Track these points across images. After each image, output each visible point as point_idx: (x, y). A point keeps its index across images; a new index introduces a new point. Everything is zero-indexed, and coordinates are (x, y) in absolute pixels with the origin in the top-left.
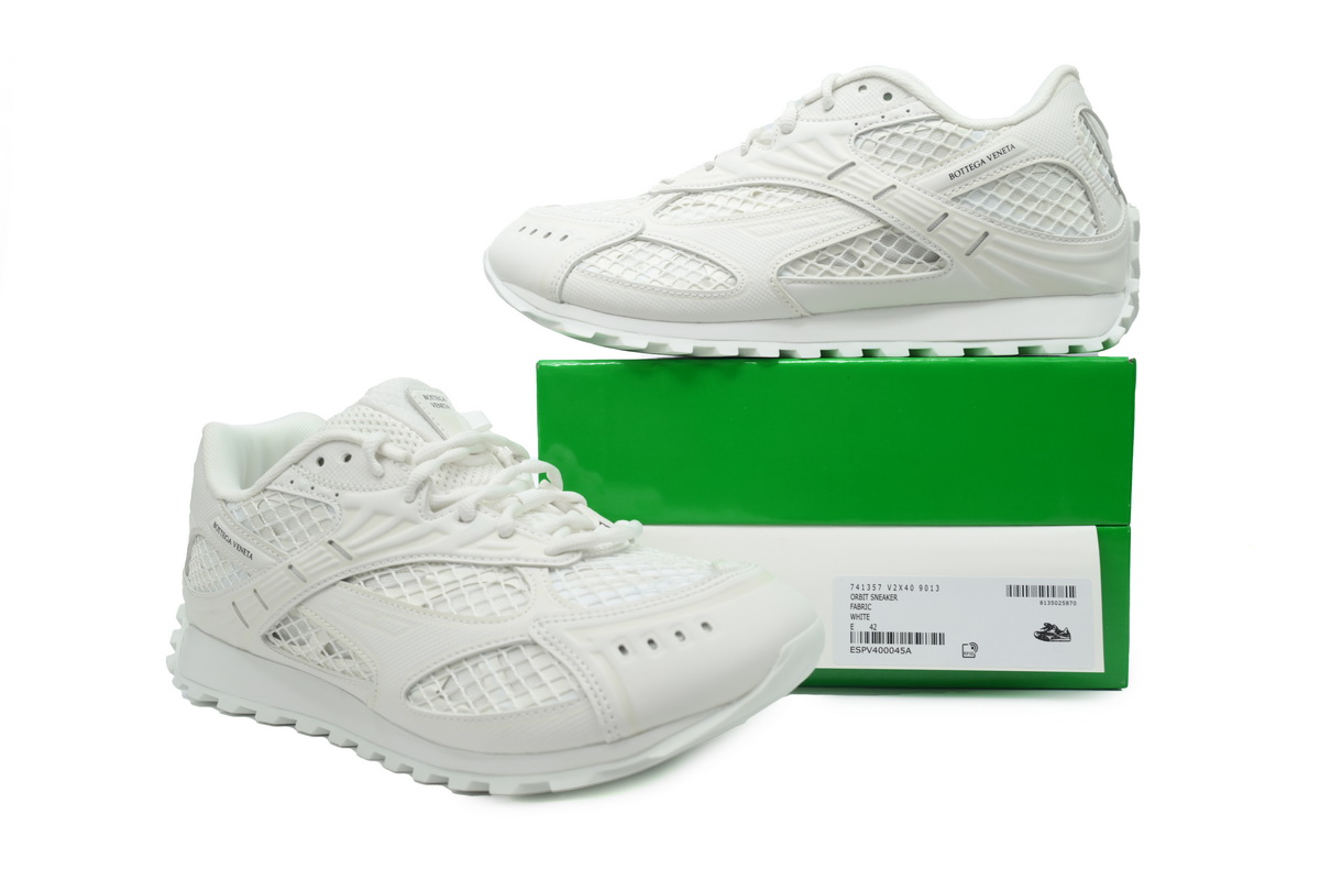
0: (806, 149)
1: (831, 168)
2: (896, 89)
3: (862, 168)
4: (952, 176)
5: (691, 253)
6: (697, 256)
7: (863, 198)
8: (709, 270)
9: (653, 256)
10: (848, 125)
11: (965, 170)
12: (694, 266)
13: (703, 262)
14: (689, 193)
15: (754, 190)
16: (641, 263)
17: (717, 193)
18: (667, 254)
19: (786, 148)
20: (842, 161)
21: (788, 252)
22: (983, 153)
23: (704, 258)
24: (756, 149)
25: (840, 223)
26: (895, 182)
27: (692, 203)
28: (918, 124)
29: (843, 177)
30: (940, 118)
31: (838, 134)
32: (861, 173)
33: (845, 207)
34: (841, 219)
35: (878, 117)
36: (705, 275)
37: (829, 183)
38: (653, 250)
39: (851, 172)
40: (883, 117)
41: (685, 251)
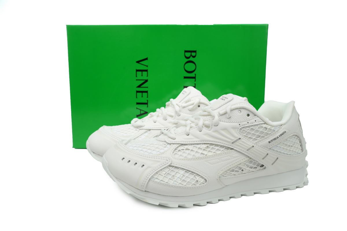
0: (223, 132)
1: (233, 140)
2: (251, 113)
3: (243, 140)
4: (269, 142)
5: (190, 171)
6: (192, 172)
7: (244, 150)
8: (198, 178)
9: (177, 172)
10: (237, 124)
11: (273, 140)
12: (192, 177)
13: (194, 174)
14: (182, 145)
15: (206, 145)
16: (174, 176)
17: (193, 145)
18: (182, 172)
19: (216, 131)
20: (236, 138)
21: (222, 169)
22: (278, 135)
23: (195, 173)
24: (205, 130)
25: (237, 158)
26: (253, 145)
27: (185, 149)
28: (259, 125)
29: (237, 143)
30: (265, 123)
31: (234, 128)
32: (243, 142)
33: (238, 153)
34: (237, 157)
35: (246, 123)
36: (196, 180)
37: (232, 145)
38: (176, 170)
39: (240, 141)
40: (248, 123)
41: (187, 170)
